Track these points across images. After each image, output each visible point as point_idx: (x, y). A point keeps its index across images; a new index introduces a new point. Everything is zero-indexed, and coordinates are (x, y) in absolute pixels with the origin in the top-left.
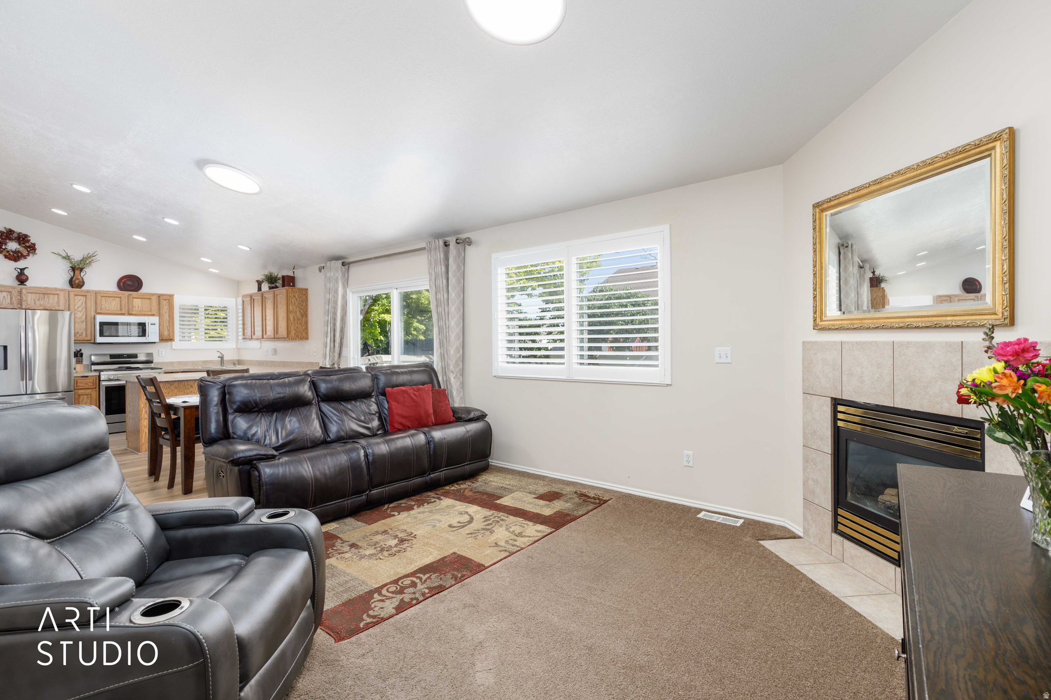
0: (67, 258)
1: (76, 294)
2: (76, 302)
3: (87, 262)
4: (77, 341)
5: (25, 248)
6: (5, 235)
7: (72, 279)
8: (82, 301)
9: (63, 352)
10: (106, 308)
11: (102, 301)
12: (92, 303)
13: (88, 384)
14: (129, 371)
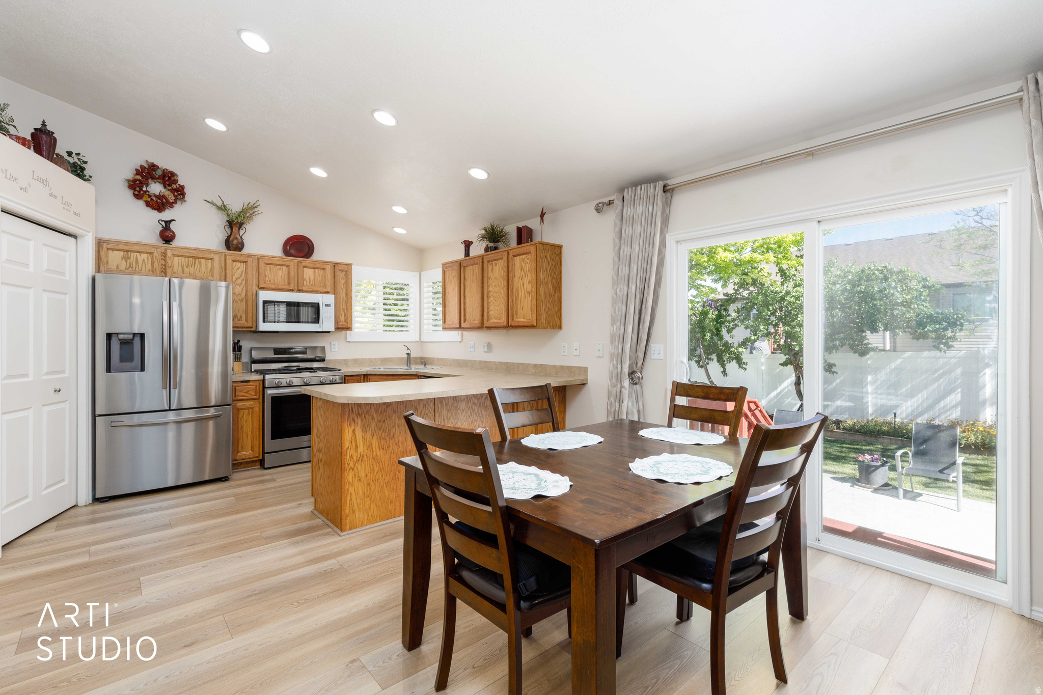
0: (223, 208)
1: (234, 259)
2: (234, 271)
3: (248, 215)
4: (236, 329)
5: (171, 192)
6: (146, 171)
7: (229, 237)
8: (241, 270)
9: (217, 342)
10: (270, 281)
11: (265, 270)
12: (254, 273)
13: (249, 393)
14: (300, 372)
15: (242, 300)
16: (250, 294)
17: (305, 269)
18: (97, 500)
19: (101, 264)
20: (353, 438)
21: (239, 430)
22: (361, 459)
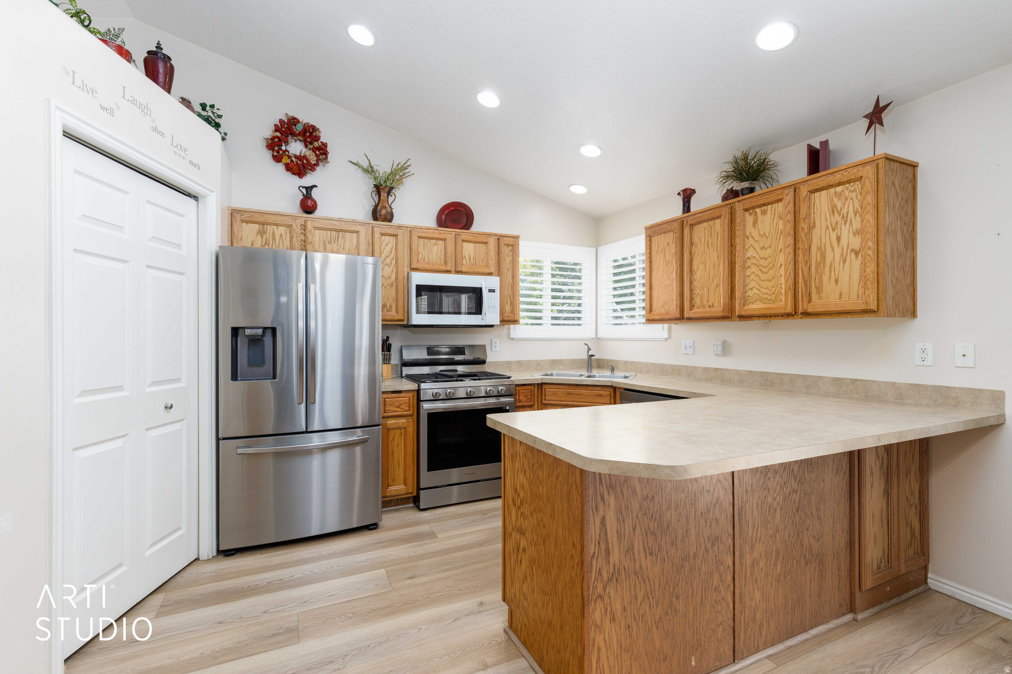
0: (369, 170)
1: (383, 232)
2: (383, 247)
3: (398, 177)
4: (385, 323)
5: (313, 151)
6: (286, 126)
7: (376, 206)
8: (390, 245)
9: (365, 339)
10: (424, 260)
11: (418, 246)
12: (405, 250)
13: (401, 407)
14: (461, 380)
15: (392, 285)
16: (400, 277)
17: (464, 243)
18: (224, 553)
19: (234, 240)
20: (602, 535)
21: (390, 457)
22: (614, 577)
